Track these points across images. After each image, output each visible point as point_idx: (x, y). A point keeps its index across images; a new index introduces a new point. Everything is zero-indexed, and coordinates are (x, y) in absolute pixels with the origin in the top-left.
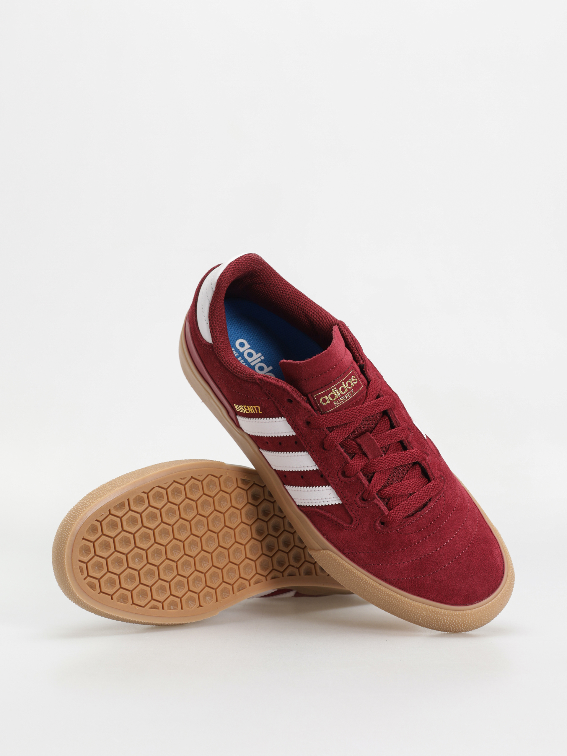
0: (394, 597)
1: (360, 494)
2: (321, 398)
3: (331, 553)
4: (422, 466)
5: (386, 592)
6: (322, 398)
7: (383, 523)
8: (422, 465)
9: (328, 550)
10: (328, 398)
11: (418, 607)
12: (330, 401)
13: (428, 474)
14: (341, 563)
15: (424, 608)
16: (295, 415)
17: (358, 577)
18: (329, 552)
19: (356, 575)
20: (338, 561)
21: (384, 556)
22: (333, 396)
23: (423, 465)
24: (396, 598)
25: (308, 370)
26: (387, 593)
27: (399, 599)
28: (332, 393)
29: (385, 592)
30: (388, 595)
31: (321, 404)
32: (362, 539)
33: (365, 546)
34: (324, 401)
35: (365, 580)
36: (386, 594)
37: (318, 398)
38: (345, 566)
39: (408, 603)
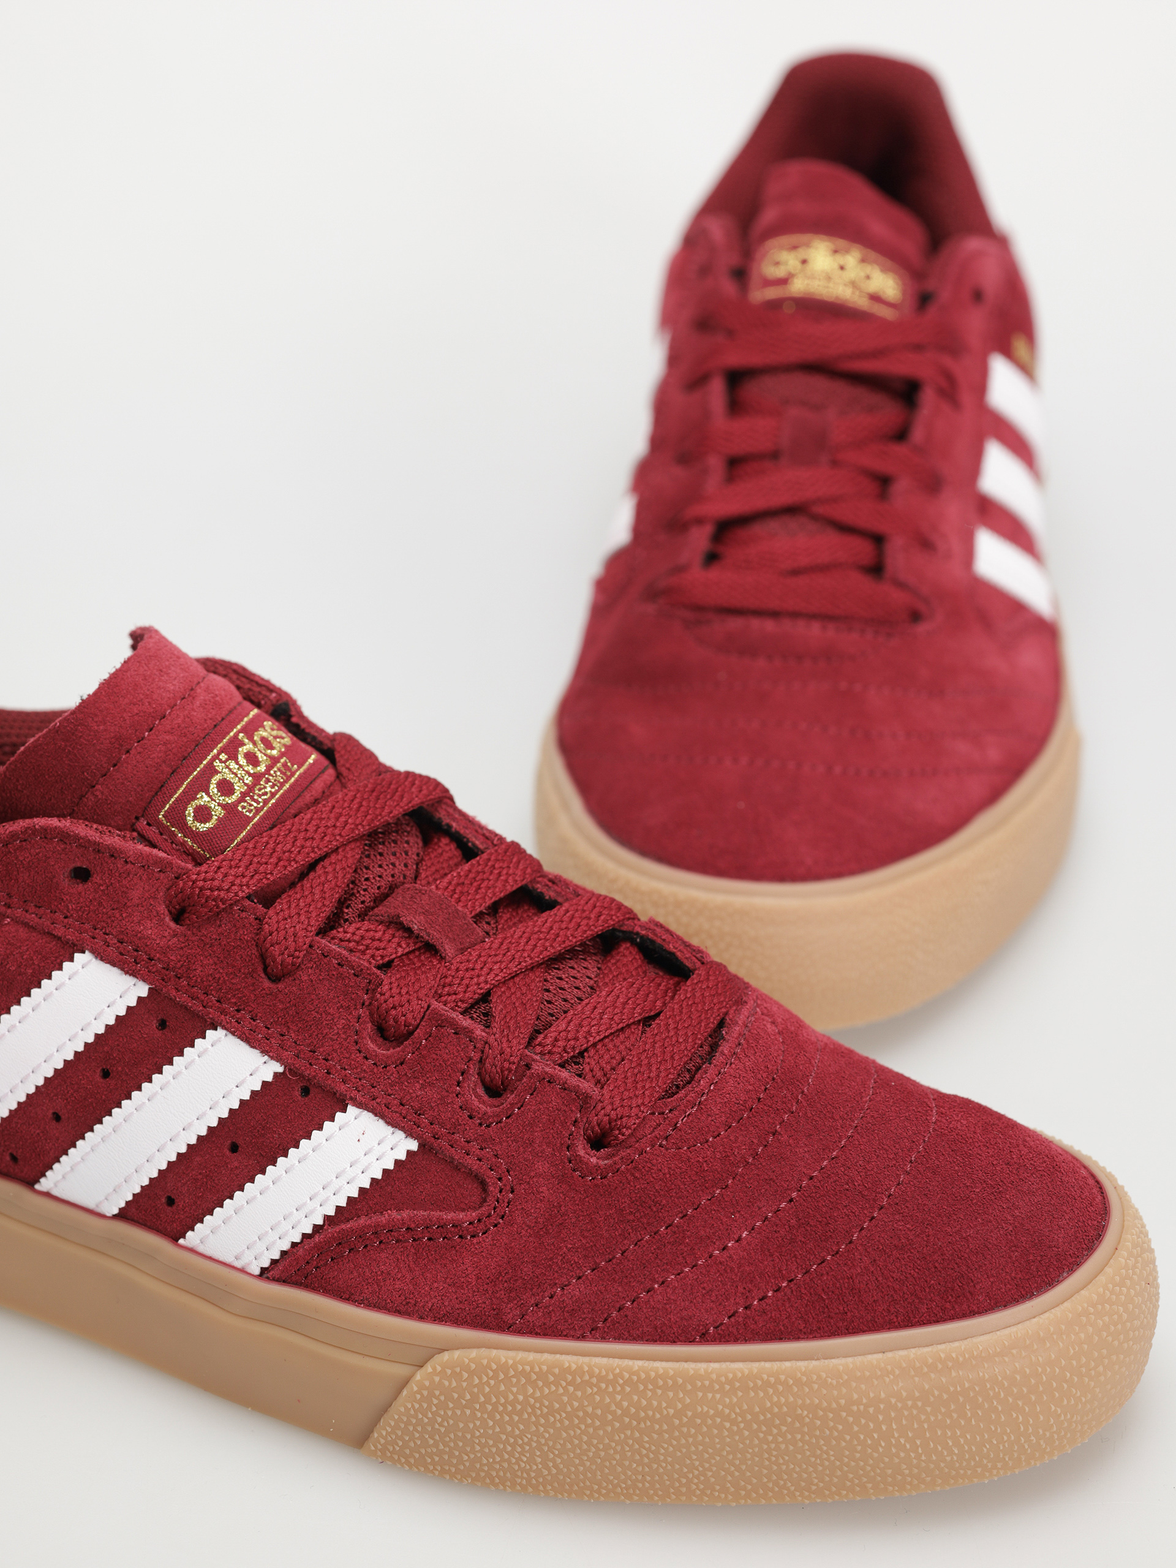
0: (762, 1379)
1: (473, 1070)
2: (186, 809)
3: (457, 1354)
4: (642, 937)
5: (726, 1378)
6: (190, 810)
7: (598, 1142)
8: (637, 934)
9: (443, 1350)
10: (211, 799)
11: (868, 1374)
12: (224, 806)
13: (673, 954)
14: (510, 1362)
15: (889, 1368)
16: (118, 915)
17: (594, 1380)
18: (446, 1356)
19: (587, 1377)
20: (494, 1367)
21: (659, 1248)
22: (226, 788)
23: (644, 932)
24: (772, 1380)
25: (101, 727)
26: (731, 1376)
27: (783, 1377)
28: (218, 777)
29: (723, 1379)
30: (737, 1384)
31: (195, 835)
32: (547, 1233)
33: (569, 1250)
34: (203, 814)
35: (627, 1376)
36: (727, 1387)
37: (177, 816)
38: (528, 1368)
39: (824, 1375)
